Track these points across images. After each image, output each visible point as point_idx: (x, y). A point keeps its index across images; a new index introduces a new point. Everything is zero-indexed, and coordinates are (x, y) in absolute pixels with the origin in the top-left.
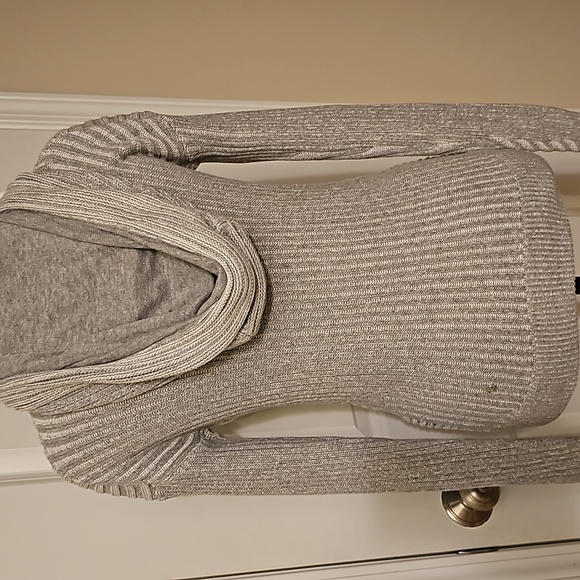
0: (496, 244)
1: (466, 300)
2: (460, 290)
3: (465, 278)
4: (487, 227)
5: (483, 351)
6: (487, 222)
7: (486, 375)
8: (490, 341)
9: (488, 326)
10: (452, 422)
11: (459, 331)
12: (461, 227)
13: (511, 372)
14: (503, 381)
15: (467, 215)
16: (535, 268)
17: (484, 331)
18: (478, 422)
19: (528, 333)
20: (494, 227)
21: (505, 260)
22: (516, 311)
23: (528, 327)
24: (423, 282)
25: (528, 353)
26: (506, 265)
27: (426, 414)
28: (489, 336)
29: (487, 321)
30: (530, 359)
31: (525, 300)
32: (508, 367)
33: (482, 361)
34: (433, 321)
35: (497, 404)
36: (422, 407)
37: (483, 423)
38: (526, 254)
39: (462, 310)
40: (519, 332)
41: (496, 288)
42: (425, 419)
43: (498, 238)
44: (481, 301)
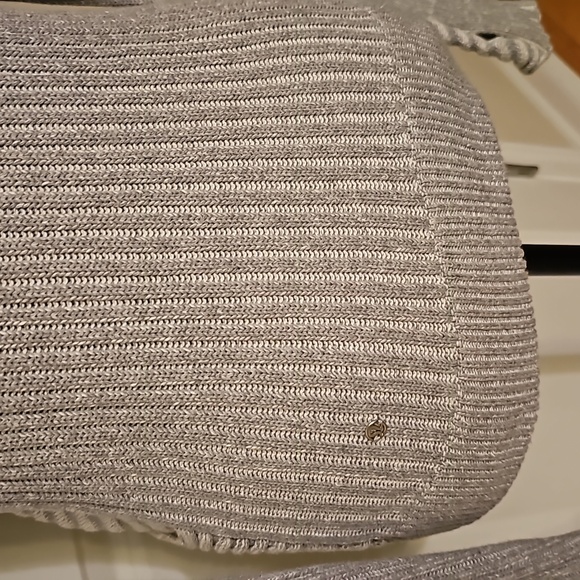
0: (353, 109)
1: (303, 223)
2: (288, 200)
3: (298, 175)
4: (330, 76)
5: (353, 336)
6: (327, 67)
7: (362, 396)
8: (364, 312)
9: (357, 279)
10: (288, 531)
11: (293, 290)
12: (275, 71)
13: (415, 386)
14: (399, 408)
15: (287, 51)
16: (437, 160)
17: (350, 289)
18: (345, 526)
19: (442, 293)
20: (345, 77)
21: (374, 141)
22: (412, 246)
23: (440, 281)
24: (204, 178)
25: (446, 340)
26: (378, 151)
27: (229, 516)
28: (360, 301)
29: (354, 267)
30: (452, 353)
31: (425, 224)
32: (407, 375)
33: (352, 361)
34: (235, 268)
35: (388, 473)
36: (218, 497)
37: (356, 525)
38: (415, 131)
39: (297, 244)
40: (422, 292)
41: (363, 198)
42: (228, 531)
43: (355, 98)
44: (336, 223)
